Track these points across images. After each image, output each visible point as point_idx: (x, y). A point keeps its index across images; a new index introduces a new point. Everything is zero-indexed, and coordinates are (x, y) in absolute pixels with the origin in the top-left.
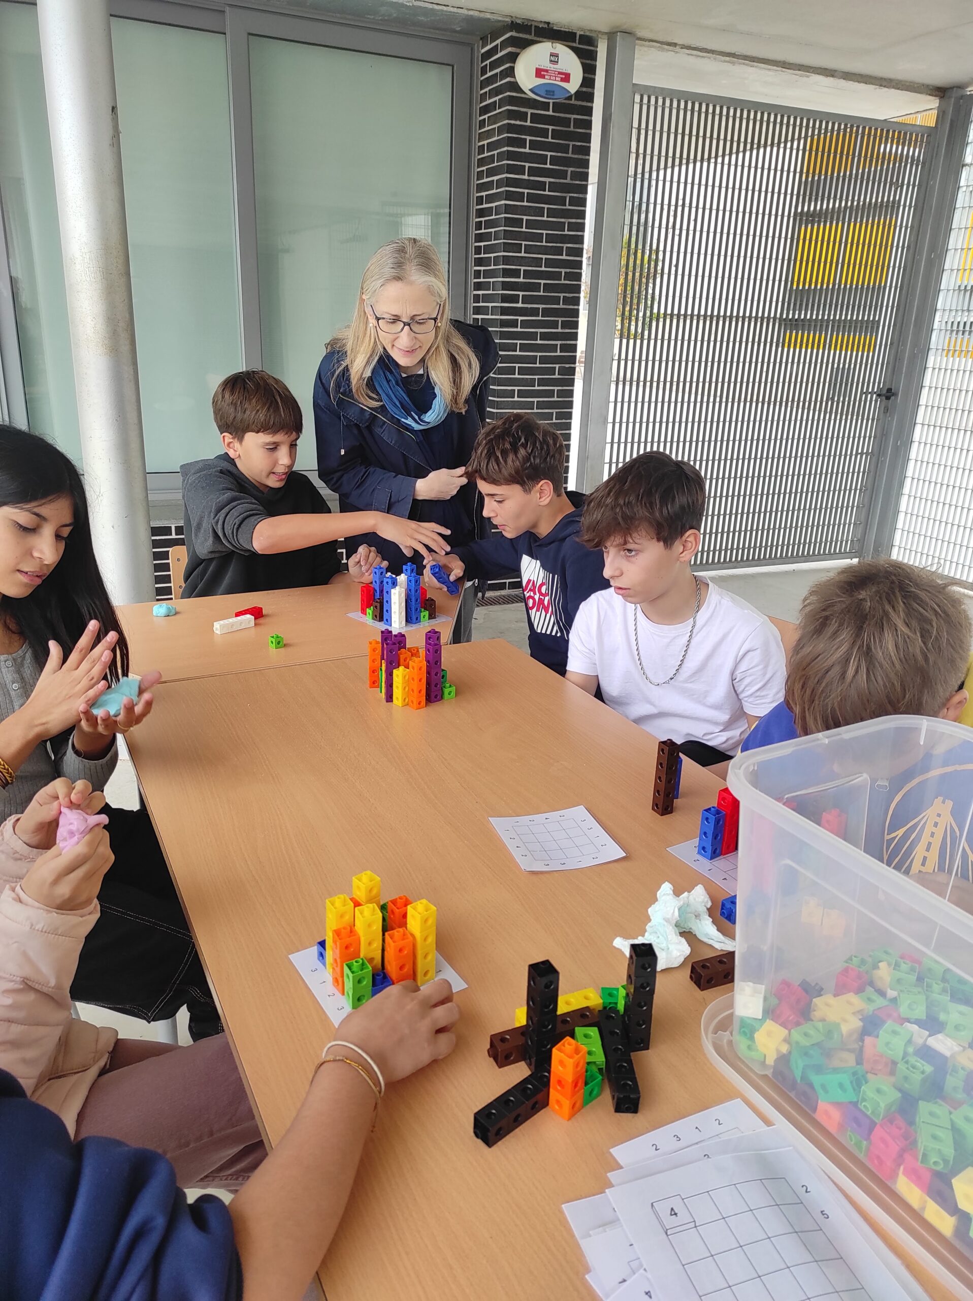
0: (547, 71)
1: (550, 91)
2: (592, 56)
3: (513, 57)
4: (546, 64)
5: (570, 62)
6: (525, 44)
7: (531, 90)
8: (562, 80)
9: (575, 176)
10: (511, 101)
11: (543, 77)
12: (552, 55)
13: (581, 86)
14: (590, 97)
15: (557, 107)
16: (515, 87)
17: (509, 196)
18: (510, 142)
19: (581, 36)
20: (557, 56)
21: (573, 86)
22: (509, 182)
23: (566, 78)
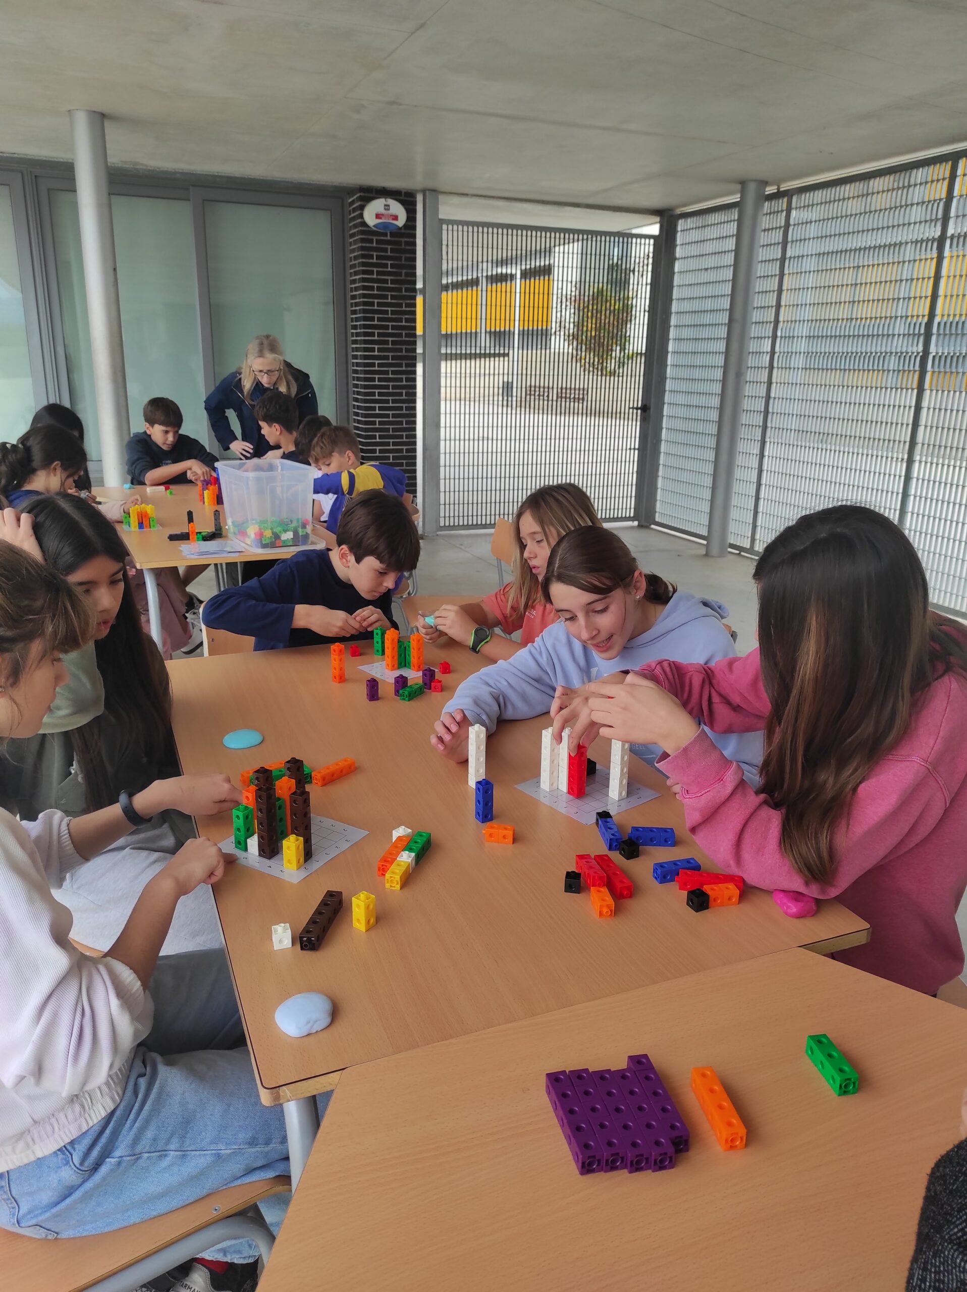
0: (383, 215)
1: (385, 226)
2: (414, 204)
3: (362, 208)
4: (381, 210)
5: (398, 209)
6: (369, 200)
7: (374, 226)
8: (393, 219)
9: (407, 274)
10: (362, 232)
11: (381, 218)
12: (385, 205)
13: (407, 221)
14: (414, 228)
15: (392, 234)
16: (364, 224)
17: (364, 288)
18: (363, 256)
19: (405, 193)
20: (389, 206)
21: (401, 222)
22: (364, 280)
23: (396, 218)
